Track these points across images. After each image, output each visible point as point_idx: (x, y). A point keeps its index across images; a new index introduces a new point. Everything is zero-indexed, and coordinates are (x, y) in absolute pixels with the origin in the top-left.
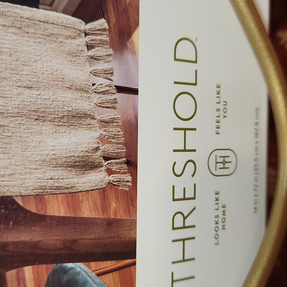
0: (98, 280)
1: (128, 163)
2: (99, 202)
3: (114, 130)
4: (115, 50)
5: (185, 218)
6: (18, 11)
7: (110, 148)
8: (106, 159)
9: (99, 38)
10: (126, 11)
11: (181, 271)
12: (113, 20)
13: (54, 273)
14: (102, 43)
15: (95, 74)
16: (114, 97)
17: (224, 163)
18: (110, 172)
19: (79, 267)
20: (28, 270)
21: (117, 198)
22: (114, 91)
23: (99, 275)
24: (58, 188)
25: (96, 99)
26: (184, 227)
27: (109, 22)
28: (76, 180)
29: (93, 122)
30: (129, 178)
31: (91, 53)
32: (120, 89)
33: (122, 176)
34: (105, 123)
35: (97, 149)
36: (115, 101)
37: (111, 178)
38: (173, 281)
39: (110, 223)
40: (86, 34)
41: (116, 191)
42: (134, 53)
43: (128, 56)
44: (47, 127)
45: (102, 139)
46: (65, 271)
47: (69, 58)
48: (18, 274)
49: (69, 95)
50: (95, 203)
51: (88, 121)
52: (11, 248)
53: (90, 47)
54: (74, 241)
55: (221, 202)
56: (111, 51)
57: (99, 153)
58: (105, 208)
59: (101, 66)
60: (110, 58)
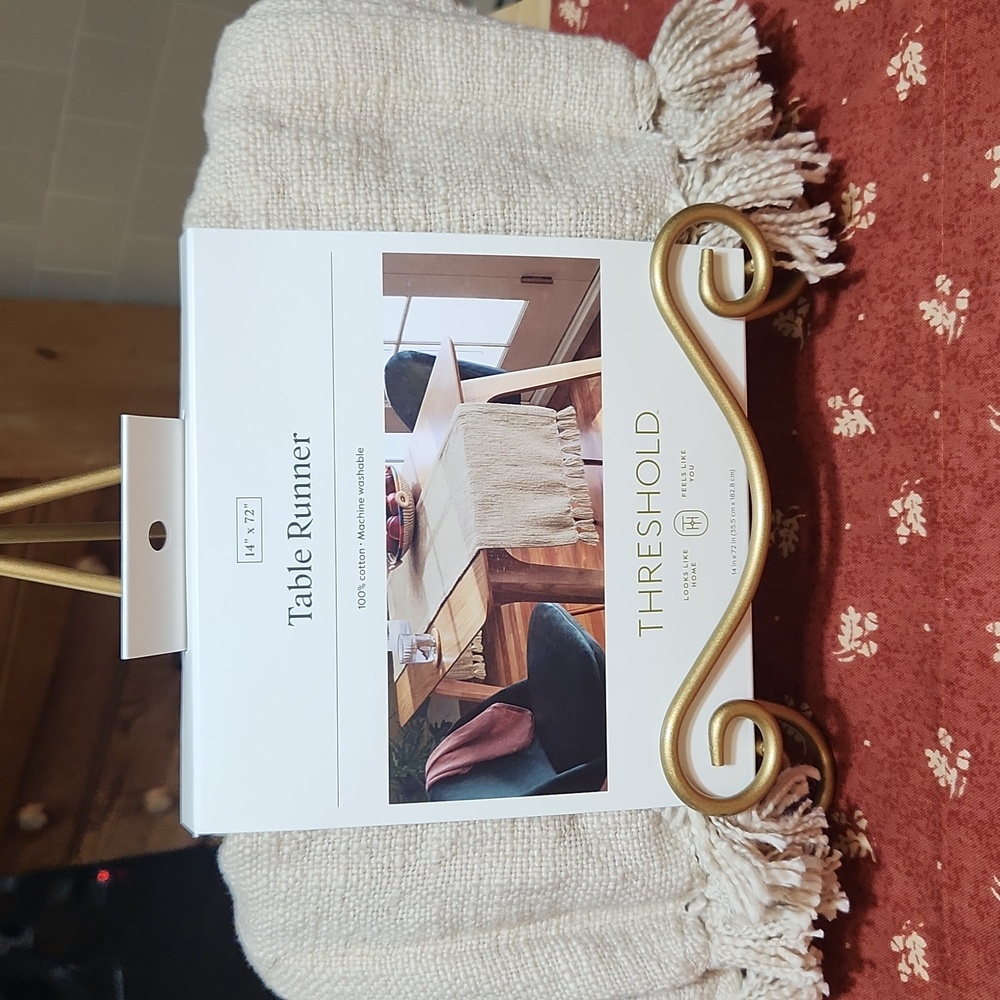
0: (572, 618)
1: (595, 523)
2: (571, 555)
3: (582, 495)
4: (581, 431)
5: (651, 573)
6: (506, 408)
7: (579, 511)
8: (576, 519)
9: (568, 422)
10: (590, 397)
11: (649, 619)
12: (579, 406)
13: (537, 609)
14: (571, 425)
15: (566, 451)
16: (581, 468)
17: (692, 523)
18: (580, 530)
19: (557, 606)
20: (517, 605)
21: (586, 552)
22: (582, 463)
23: (573, 615)
24: (539, 542)
25: (567, 471)
26: (650, 581)
27: (576, 409)
28: (552, 537)
29: (564, 489)
30: (597, 536)
31: (562, 435)
32: (587, 462)
33: (590, 534)
34: (574, 490)
35: (569, 511)
36: (583, 472)
37: (581, 535)
38: (640, 628)
39: (581, 573)
40: (558, 420)
41: (586, 546)
42: (598, 431)
43: (593, 434)
44: (529, 495)
45: (572, 504)
46: (546, 609)
47: (545, 440)
48: (510, 607)
49: (545, 469)
50: (568, 556)
51: (561, 489)
52: (504, 587)
53: (560, 430)
54: (552, 585)
55: (690, 561)
56: (578, 432)
57: (570, 515)
58: (576, 560)
59: (570, 444)
60: (578, 437)
